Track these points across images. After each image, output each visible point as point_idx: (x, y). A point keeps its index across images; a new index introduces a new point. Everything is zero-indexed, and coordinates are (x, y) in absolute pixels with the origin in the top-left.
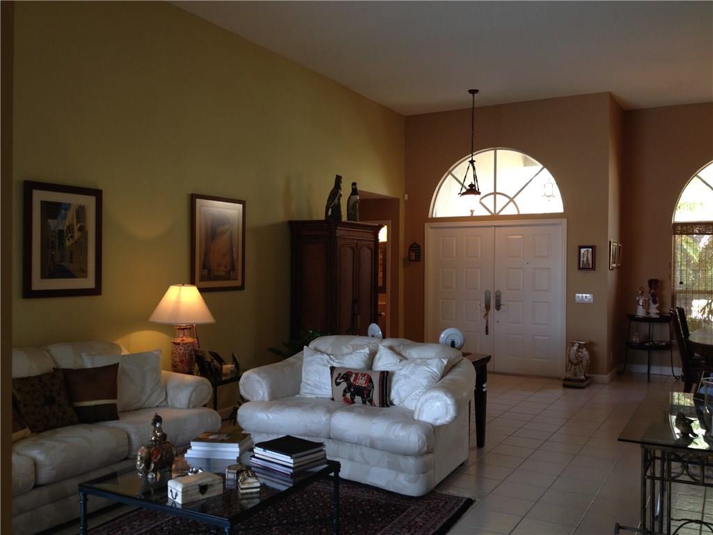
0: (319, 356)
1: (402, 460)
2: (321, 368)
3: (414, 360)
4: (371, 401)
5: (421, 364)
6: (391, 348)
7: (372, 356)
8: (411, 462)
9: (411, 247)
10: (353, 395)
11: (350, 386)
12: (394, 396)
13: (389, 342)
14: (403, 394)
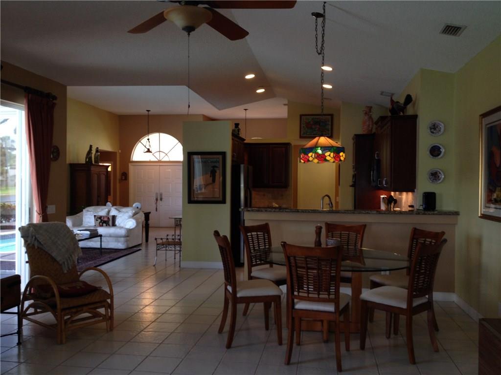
0: (89, 213)
1: (119, 239)
2: (90, 216)
3: (123, 212)
4: (109, 225)
5: (125, 213)
6: (116, 209)
7: (109, 212)
8: (122, 239)
9: (123, 174)
10: (103, 223)
11: (101, 220)
12: (117, 223)
13: (115, 207)
14: (120, 222)
